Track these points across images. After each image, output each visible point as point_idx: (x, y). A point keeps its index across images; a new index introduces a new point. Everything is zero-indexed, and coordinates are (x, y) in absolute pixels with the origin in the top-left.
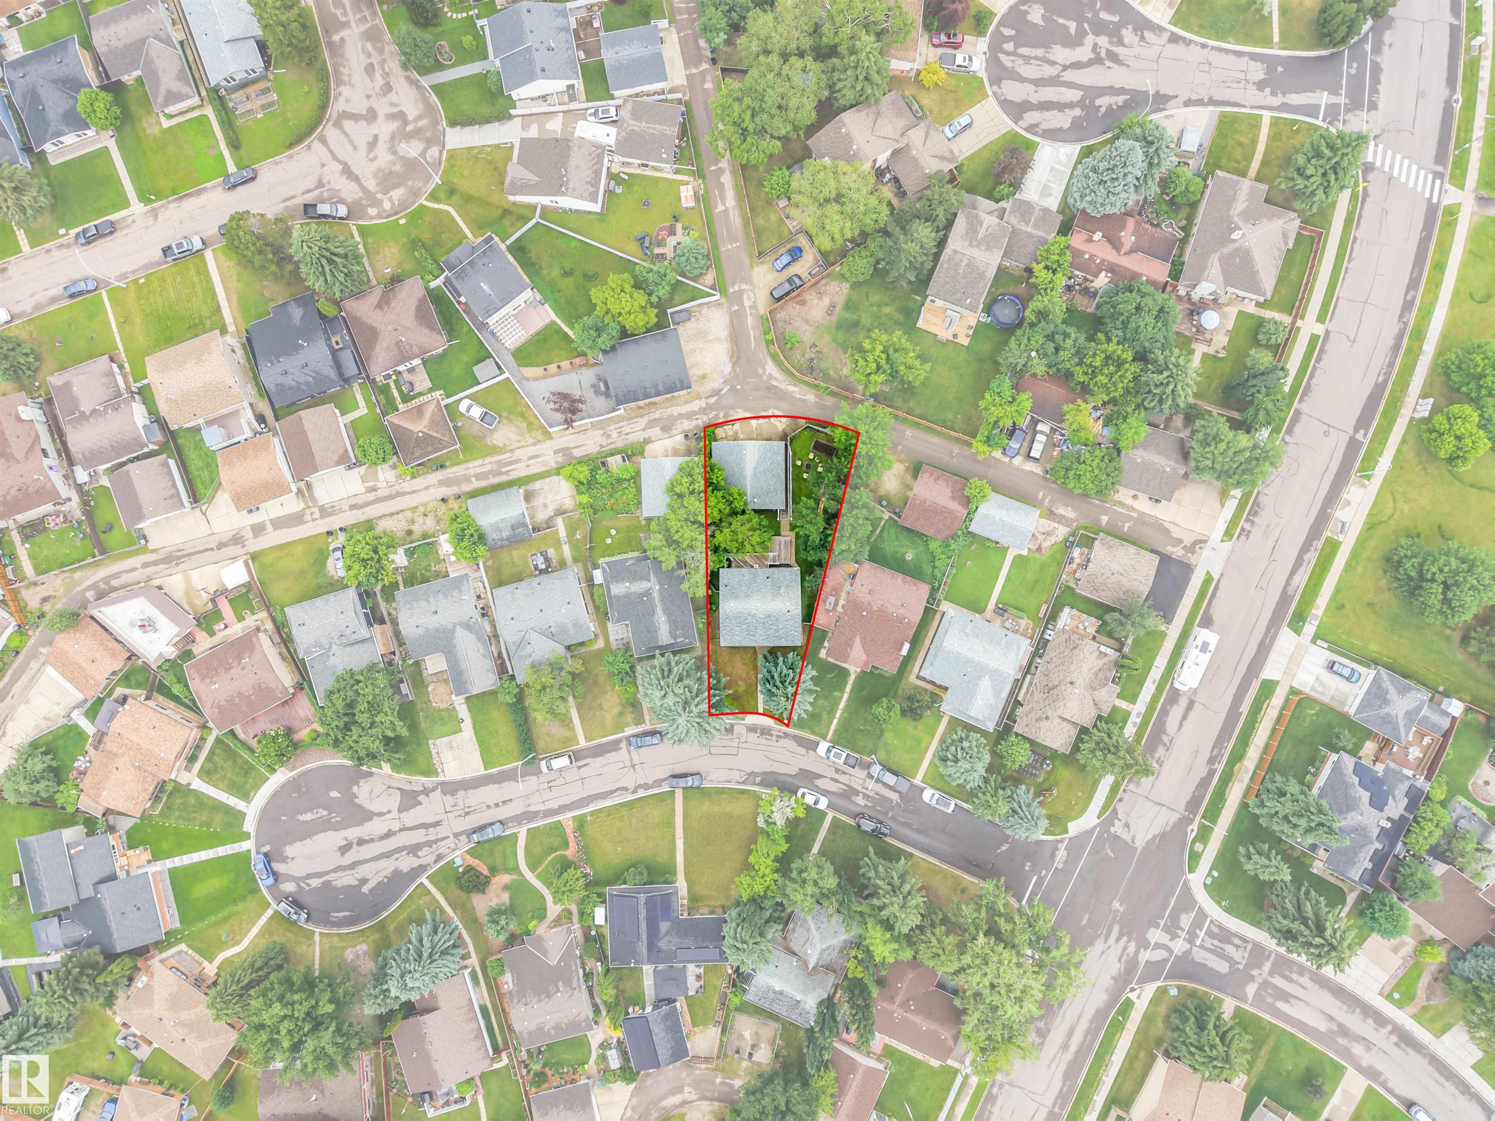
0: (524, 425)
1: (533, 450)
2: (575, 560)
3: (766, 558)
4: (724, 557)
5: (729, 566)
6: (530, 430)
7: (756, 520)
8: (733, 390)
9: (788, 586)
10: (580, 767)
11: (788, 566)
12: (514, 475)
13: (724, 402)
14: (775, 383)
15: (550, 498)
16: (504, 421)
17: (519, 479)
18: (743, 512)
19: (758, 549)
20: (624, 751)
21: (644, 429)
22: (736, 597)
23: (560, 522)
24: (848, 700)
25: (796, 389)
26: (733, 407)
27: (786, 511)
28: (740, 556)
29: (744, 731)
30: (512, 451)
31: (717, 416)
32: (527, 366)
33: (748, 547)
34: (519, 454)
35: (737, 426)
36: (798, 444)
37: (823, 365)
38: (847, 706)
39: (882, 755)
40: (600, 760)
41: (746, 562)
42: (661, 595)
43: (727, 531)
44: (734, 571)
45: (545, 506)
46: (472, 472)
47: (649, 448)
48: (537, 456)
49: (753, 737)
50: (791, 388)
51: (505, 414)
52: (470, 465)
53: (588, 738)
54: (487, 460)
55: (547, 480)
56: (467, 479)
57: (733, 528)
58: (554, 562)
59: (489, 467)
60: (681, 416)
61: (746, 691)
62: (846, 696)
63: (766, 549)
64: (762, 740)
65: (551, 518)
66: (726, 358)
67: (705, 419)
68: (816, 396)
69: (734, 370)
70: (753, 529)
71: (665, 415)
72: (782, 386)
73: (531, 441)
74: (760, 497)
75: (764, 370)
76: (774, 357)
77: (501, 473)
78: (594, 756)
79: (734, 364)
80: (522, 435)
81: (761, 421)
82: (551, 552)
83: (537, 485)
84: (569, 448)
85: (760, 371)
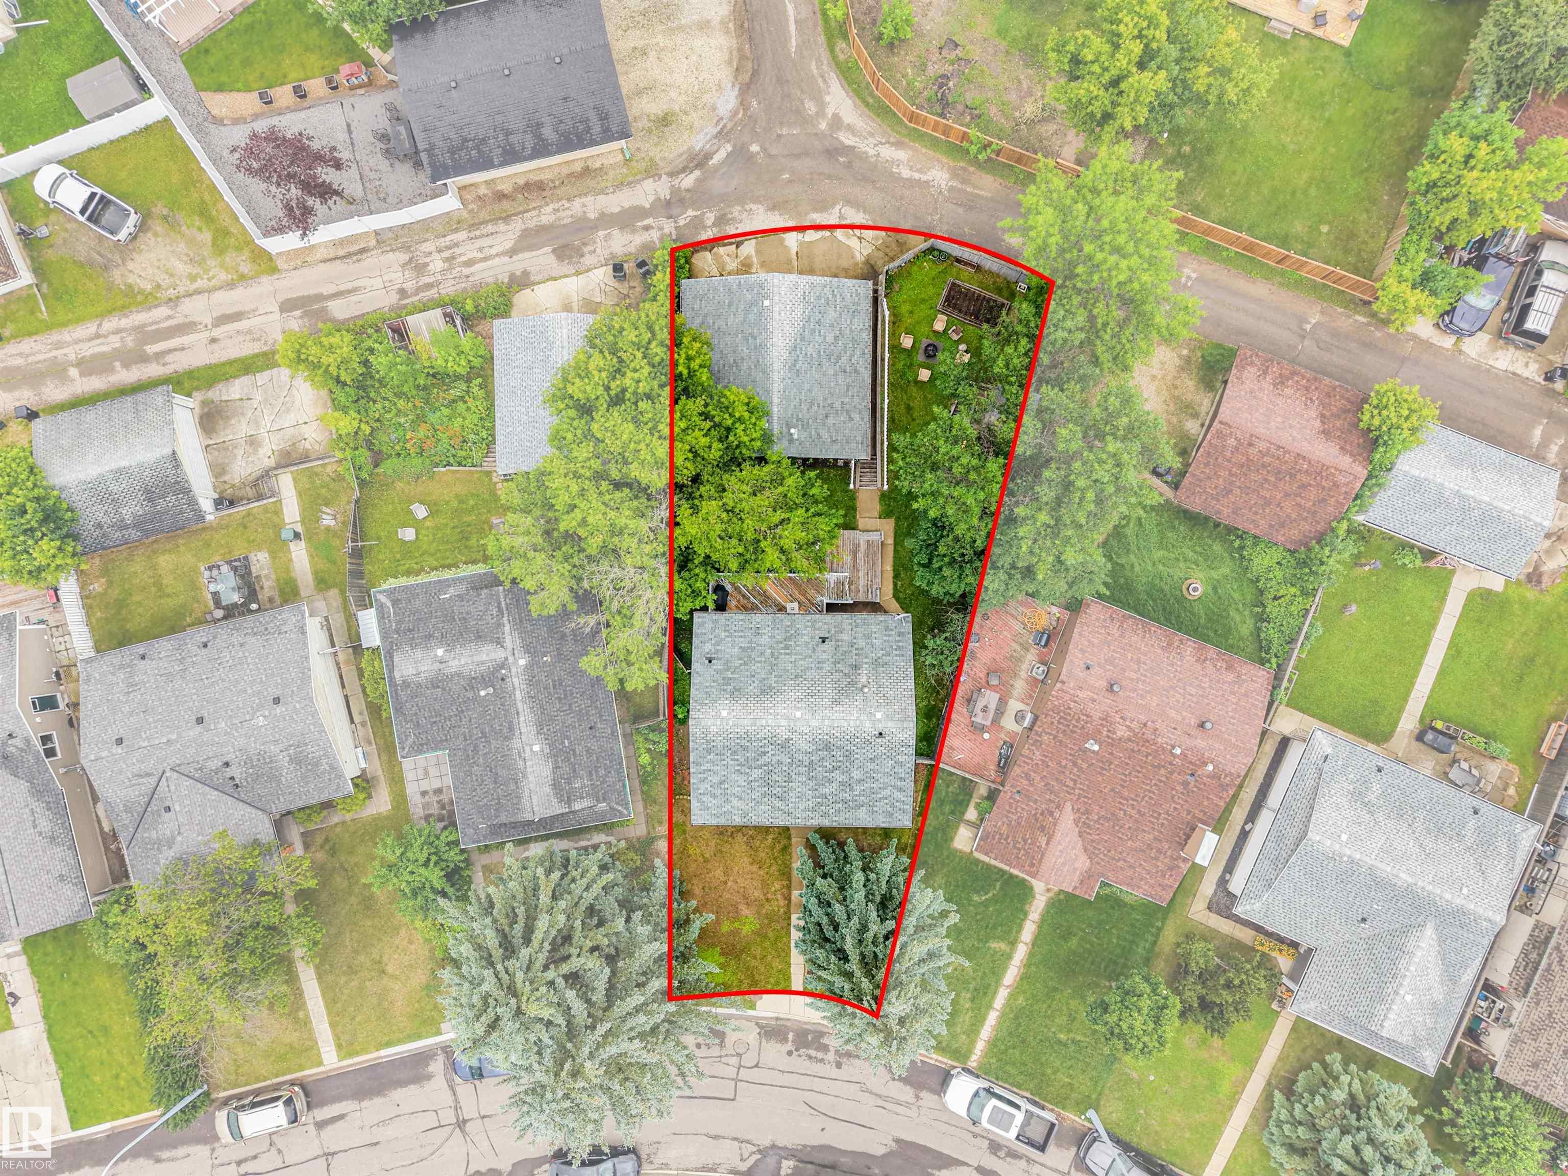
0: (206, 236)
1: (227, 300)
2: (322, 583)
3: (818, 585)
4: (704, 580)
5: (721, 607)
6: (219, 249)
7: (793, 481)
8: (740, 155)
9: (876, 663)
10: (321, 1125)
11: (875, 607)
12: (180, 363)
13: (717, 186)
14: (847, 139)
15: (266, 422)
16: (158, 227)
17: (190, 374)
18: (762, 460)
19: (800, 560)
20: (439, 1082)
21: (512, 252)
22: (736, 693)
23: (286, 483)
24: (1028, 964)
25: (901, 155)
26: (741, 200)
27: (870, 466)
28: (747, 580)
29: (751, 1036)
30: (173, 302)
31: (697, 223)
32: (220, 88)
33: (772, 557)
34: (193, 309)
35: (749, 247)
36: (907, 291)
37: (972, 97)
38: (1025, 977)
39: (1115, 1109)
40: (375, 1108)
41: (766, 598)
42: (532, 681)
43: (710, 507)
44: (733, 619)
45: (253, 442)
46: (71, 354)
47: (523, 299)
48: (237, 316)
49: (774, 1052)
50: (887, 152)
51: (160, 209)
52: (66, 335)
53: (345, 1048)
54: (109, 325)
55: (262, 378)
56: (57, 371)
57: (729, 499)
58: (268, 589)
59: (115, 342)
60: (606, 220)
61: (761, 934)
62: (1021, 952)
63: (819, 561)
64: (799, 1063)
65: (266, 474)
66: (725, 75)
67: (668, 227)
68: (954, 174)
69: (743, 103)
70: (785, 505)
71: (566, 217)
72: (867, 147)
73: (223, 276)
74: (805, 426)
75: (822, 106)
76: (847, 73)
77: (144, 359)
78: (361, 1094)
79: (745, 90)
80: (201, 262)
81: (811, 236)
82: (260, 561)
83: (235, 390)
84: (320, 298)
85: (811, 107)
